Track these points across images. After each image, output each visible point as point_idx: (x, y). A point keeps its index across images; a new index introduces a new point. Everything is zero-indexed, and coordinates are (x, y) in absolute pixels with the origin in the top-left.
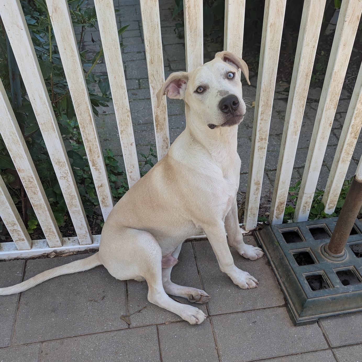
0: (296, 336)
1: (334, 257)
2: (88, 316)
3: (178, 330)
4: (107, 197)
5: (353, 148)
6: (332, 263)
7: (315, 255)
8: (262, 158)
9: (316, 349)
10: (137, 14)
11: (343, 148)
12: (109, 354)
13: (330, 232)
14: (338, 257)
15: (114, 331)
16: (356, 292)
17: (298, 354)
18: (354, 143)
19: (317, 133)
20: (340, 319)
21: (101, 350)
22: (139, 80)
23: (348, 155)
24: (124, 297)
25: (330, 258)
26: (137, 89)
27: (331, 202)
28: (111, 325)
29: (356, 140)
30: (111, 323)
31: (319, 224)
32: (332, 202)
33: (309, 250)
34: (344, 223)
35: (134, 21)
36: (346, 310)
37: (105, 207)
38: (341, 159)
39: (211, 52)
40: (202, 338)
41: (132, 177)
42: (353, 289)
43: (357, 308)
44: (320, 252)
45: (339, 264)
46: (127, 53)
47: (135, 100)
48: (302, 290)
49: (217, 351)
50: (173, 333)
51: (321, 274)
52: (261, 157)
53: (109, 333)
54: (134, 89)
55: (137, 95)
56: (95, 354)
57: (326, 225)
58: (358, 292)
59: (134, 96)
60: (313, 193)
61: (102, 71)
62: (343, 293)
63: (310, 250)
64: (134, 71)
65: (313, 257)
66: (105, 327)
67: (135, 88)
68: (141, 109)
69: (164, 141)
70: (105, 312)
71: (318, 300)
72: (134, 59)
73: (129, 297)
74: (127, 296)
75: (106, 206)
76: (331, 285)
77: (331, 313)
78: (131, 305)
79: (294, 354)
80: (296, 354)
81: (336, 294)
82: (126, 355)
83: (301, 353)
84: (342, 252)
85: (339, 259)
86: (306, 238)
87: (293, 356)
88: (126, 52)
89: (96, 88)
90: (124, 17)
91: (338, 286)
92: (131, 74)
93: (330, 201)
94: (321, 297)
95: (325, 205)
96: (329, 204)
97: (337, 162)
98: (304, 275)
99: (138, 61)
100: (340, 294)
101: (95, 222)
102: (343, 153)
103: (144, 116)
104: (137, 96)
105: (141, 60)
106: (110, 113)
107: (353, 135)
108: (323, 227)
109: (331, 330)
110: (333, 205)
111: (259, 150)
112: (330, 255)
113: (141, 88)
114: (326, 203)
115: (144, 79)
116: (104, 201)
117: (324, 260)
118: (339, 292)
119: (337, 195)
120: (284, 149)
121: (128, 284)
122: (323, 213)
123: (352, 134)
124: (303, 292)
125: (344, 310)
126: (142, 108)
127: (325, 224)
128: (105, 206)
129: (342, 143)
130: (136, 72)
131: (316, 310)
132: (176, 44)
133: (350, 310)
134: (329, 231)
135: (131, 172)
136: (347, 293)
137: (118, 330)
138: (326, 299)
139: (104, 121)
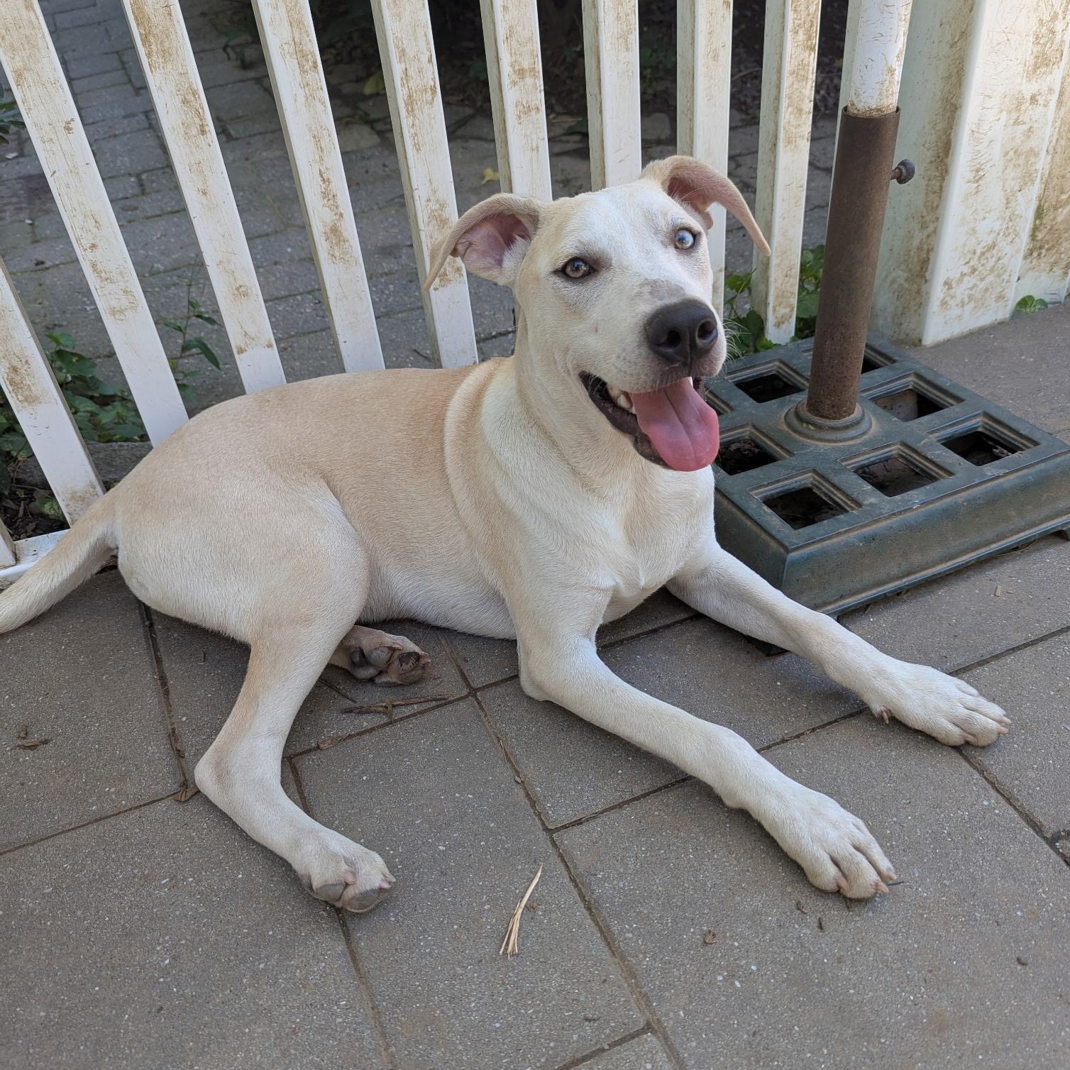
0: (779, 683)
1: (833, 429)
2: (22, 784)
3: (371, 756)
4: (27, 362)
5: (809, 87)
6: (833, 448)
7: (772, 440)
8: (537, 147)
9: (856, 706)
10: (113, 38)
11: (779, 92)
12: (116, 891)
13: (799, 378)
14: (847, 427)
15: (130, 809)
16: (932, 506)
17: (803, 734)
18: (811, 68)
19: (693, 38)
20: (905, 607)
21: (83, 883)
22: (138, 176)
23: (800, 115)
24: (152, 699)
25: (823, 435)
26: (137, 196)
27: (780, 300)
28: (113, 793)
29: (813, 54)
30: (113, 790)
31: (759, 365)
32: (782, 296)
33: (752, 433)
34: (842, 291)
35: (106, 54)
36: (915, 573)
37: (30, 403)
38: (782, 135)
39: (340, 84)
40: (462, 762)
41: (100, 267)
42: (923, 497)
43: (947, 561)
44: (787, 429)
45: (853, 446)
46: (93, 123)
47: (134, 221)
48: (764, 536)
49: (525, 788)
50: (353, 769)
51: (810, 486)
52: (534, 146)
53: (113, 821)
54: (127, 198)
55: (136, 208)
56: (62, 903)
57: (782, 366)
58: (938, 505)
59: (130, 213)
60: (721, 271)
61: (21, 175)
62: (894, 514)
63: (753, 430)
64: (120, 158)
65: (770, 447)
66: (92, 805)
67: (128, 196)
68: (155, 238)
69: (185, 101)
70: (86, 759)
71: (823, 553)
72: (117, 132)
73: (172, 695)
74: (167, 693)
75: (30, 400)
76: (849, 503)
77: (874, 591)
78: (184, 719)
79: (791, 738)
80: (798, 737)
81: (876, 521)
82: (185, 879)
83: (813, 730)
84: (856, 412)
85: (852, 433)
86: (732, 404)
87: (789, 745)
88: (91, 120)
89: (8, 214)
90: (74, 51)
91: (873, 500)
92: (112, 166)
93: (777, 297)
94: (829, 538)
95: (763, 317)
96: (774, 308)
97: (770, 149)
98: (757, 494)
99: (128, 135)
100: (886, 518)
101: (25, 509)
102: (784, 109)
103: (166, 252)
104: (138, 212)
105: (139, 130)
106: (57, 262)
107: (801, 36)
108: (774, 372)
109: (885, 642)
110: (788, 310)
111: (520, 117)
112: (819, 427)
113: (147, 191)
114: (766, 305)
115: (155, 172)
116: (17, 379)
117: (804, 446)
118: (881, 514)
119: (794, 271)
120: (601, 112)
121: (164, 658)
122: (764, 342)
123: (797, 32)
124: (768, 539)
125: (909, 574)
126: (159, 236)
127: (777, 363)
128: (26, 400)
129: (774, 78)
130: (126, 159)
131: (825, 588)
132: (234, 83)
133: (926, 569)
134: (796, 376)
135: (93, 246)
136: (908, 514)
137: (145, 805)
138: (847, 545)
139: (40, 285)
